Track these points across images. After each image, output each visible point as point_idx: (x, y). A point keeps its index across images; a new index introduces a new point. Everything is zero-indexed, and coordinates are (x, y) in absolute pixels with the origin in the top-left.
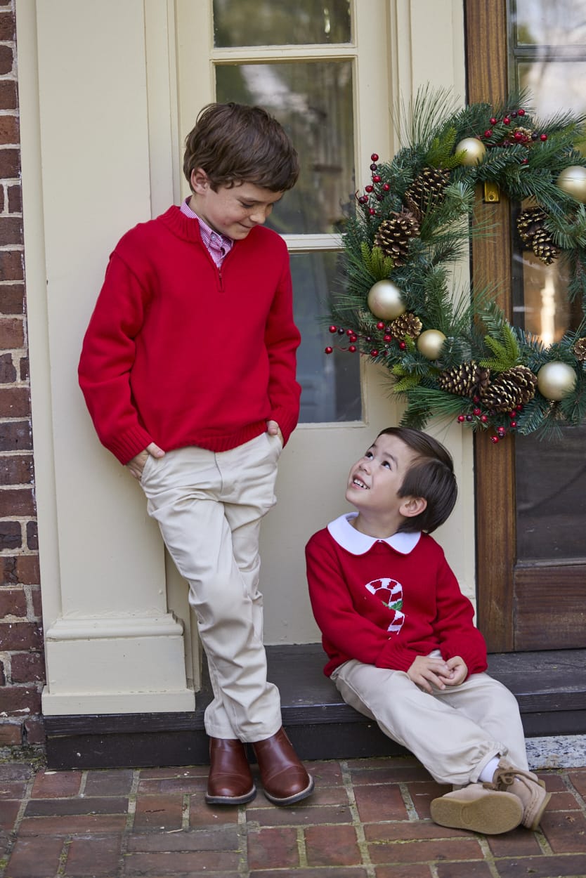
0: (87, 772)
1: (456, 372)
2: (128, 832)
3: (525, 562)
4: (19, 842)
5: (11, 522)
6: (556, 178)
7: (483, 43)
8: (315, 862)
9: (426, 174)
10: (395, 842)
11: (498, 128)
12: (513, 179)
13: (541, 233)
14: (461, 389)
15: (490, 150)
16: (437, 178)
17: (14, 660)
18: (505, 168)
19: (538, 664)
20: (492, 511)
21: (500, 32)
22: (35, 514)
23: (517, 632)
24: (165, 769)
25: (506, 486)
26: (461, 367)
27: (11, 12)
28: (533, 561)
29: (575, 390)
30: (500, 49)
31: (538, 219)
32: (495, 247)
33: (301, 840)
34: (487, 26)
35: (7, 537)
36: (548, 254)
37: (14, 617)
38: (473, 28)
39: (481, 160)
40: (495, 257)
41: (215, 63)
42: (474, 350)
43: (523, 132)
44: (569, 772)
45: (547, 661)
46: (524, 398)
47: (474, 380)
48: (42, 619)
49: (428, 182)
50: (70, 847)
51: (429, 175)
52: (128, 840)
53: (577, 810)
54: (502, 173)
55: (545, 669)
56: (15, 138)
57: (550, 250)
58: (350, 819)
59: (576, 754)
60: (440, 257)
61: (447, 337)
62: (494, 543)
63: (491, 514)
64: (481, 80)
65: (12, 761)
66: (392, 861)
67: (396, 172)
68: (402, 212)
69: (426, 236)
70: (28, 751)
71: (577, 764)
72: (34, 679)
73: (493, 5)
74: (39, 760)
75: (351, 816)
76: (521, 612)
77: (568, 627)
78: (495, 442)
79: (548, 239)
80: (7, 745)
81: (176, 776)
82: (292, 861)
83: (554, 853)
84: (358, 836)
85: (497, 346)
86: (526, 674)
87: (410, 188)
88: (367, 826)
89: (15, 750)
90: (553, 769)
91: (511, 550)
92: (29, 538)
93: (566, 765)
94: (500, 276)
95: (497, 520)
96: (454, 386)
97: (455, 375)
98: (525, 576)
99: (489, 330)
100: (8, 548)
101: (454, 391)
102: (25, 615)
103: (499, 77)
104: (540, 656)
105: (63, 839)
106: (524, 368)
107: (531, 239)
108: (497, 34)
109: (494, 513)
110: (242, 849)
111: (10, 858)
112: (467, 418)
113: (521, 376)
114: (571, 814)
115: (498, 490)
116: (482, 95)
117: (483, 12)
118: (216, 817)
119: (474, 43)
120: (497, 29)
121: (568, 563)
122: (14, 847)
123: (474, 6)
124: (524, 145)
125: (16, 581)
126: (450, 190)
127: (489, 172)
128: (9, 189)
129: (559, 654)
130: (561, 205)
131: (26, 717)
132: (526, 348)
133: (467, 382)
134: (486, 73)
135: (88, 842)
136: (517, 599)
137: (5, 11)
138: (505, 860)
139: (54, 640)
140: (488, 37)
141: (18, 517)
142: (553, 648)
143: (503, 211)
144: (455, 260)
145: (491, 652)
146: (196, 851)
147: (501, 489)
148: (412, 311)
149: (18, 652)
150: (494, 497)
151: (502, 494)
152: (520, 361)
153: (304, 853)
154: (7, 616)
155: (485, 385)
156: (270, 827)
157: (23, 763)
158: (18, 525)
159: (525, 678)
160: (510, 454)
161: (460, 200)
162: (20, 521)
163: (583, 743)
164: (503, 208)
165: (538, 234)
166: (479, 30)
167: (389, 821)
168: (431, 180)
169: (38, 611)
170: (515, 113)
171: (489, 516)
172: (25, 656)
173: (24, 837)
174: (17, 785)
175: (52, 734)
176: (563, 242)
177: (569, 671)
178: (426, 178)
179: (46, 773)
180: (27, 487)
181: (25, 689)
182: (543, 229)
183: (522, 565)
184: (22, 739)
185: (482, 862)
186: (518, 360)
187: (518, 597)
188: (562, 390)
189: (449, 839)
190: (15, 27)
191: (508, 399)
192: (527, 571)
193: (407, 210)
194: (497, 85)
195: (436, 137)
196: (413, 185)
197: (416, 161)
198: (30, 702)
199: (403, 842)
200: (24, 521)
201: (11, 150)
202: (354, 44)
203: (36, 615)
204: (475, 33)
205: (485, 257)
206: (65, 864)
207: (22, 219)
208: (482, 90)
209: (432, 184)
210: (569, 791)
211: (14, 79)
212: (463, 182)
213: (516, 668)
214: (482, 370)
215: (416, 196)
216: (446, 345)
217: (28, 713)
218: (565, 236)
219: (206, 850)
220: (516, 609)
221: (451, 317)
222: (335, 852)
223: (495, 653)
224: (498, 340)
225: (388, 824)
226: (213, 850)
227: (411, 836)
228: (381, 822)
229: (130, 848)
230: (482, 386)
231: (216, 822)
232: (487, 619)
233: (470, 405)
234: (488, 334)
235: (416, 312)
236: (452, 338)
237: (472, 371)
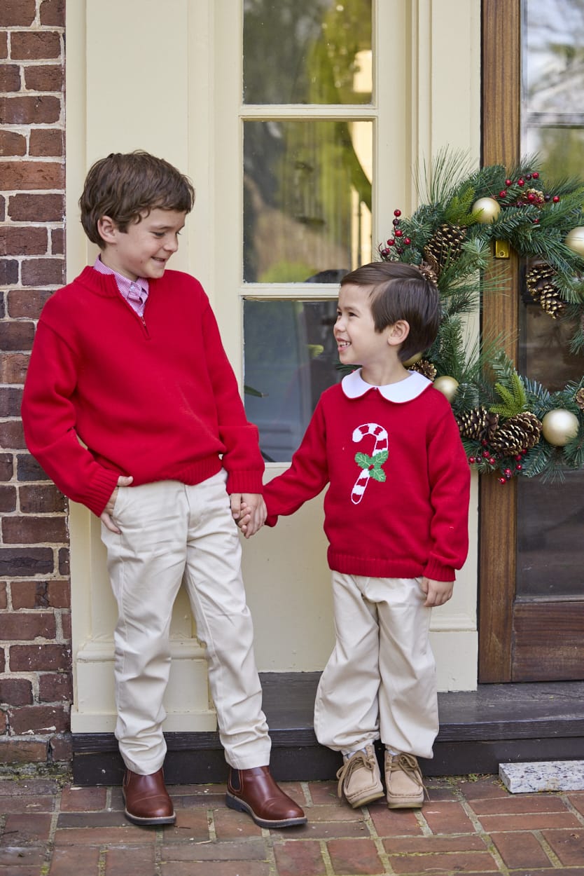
0: (111, 788)
1: (467, 416)
2: (160, 842)
3: (524, 597)
4: (57, 850)
5: (44, 548)
6: (564, 238)
7: (498, 110)
8: (341, 871)
9: (445, 230)
10: (413, 855)
11: (512, 190)
12: (525, 237)
13: (549, 289)
14: (471, 432)
15: (505, 210)
16: (455, 234)
17: (42, 680)
18: (518, 227)
19: (535, 694)
20: (494, 549)
21: (514, 99)
22: (68, 541)
23: (515, 664)
24: (186, 787)
25: (508, 525)
26: (472, 412)
27: (61, 65)
28: (531, 597)
29: (578, 436)
30: (514, 115)
31: (546, 275)
32: (504, 301)
33: (324, 852)
34: (503, 93)
35: (39, 562)
36: (555, 308)
37: (44, 639)
38: (488, 95)
39: (496, 218)
40: (504, 310)
41: (243, 119)
42: (483, 396)
43: (536, 193)
44: (568, 795)
45: (543, 691)
46: (530, 442)
47: (484, 424)
48: (71, 641)
49: (447, 237)
50: (106, 856)
51: (448, 231)
52: (161, 850)
53: (580, 828)
54: (515, 232)
55: (542, 699)
56: (60, 184)
57: (557, 305)
58: (367, 833)
59: (575, 778)
60: (456, 309)
61: (459, 383)
62: (495, 579)
63: (494, 552)
64: (495, 144)
65: (38, 777)
66: (412, 871)
67: (417, 228)
68: (422, 265)
69: (443, 288)
70: (52, 768)
71: (575, 787)
72: (62, 699)
73: (509, 74)
74: (63, 777)
75: (368, 831)
76: (519, 645)
77: (563, 660)
78: (503, 483)
79: (556, 294)
80: (33, 762)
81: (197, 793)
82: (319, 870)
83: (564, 866)
84: (378, 849)
85: (506, 393)
86: (525, 703)
87: (429, 243)
88: (386, 840)
89: (40, 767)
90: (553, 791)
91: (511, 585)
92: (60, 564)
93: (565, 788)
94: (508, 327)
95: (499, 557)
96: (465, 430)
97: (467, 419)
98: (524, 610)
99: (498, 378)
100: (40, 572)
101: (464, 434)
102: (55, 638)
103: (512, 141)
104: (536, 687)
105: (99, 848)
106: (530, 414)
107: (540, 293)
108: (512, 101)
109: (496, 550)
110: (271, 858)
111: (51, 865)
112: (477, 460)
113: (527, 421)
114: (574, 831)
115: (500, 529)
116: (496, 157)
117: (499, 80)
118: (241, 830)
119: (490, 109)
120: (512, 97)
121: (564, 599)
122: (53, 855)
123: (491, 74)
124: (536, 206)
125: (47, 604)
126: (467, 246)
127: (504, 230)
128: (53, 231)
129: (554, 685)
130: (569, 263)
131: (52, 735)
132: (532, 396)
133: (478, 426)
134: (500, 137)
135: (123, 852)
136: (516, 633)
137: (55, 63)
138: (519, 871)
139: (85, 661)
140: (502, 103)
141: (51, 544)
142: (548, 680)
143: (512, 267)
144: (469, 312)
145: (491, 682)
146: (226, 860)
147: (504, 528)
148: (428, 359)
149: (46, 673)
150: (497, 536)
151: (504, 532)
152: (525, 408)
153: (330, 863)
154: (37, 638)
155: (495, 429)
156: (294, 840)
157: (48, 779)
158: (50, 551)
159: (525, 706)
160: (512, 495)
161: (477, 255)
162: (53, 548)
163: (580, 768)
164: (512, 264)
165: (546, 289)
166: (495, 97)
167: (405, 836)
168: (450, 236)
169: (68, 634)
170: (529, 176)
171: (492, 553)
172: (53, 676)
173: (62, 846)
174: (45, 799)
175: (79, 751)
176: (570, 298)
177: (565, 700)
178: (445, 234)
179: (72, 789)
180: (60, 515)
181: (52, 708)
182: (551, 285)
183: (521, 601)
184: (47, 756)
185: (497, 873)
186: (524, 407)
187: (517, 631)
188: (567, 436)
189: (463, 853)
190: (64, 79)
191: (516, 443)
192: (525, 606)
193: (426, 263)
194: (510, 149)
195: (455, 195)
196: (433, 240)
197: (436, 217)
198: (56, 721)
199: (421, 855)
200: (56, 547)
201: (55, 195)
202: (374, 106)
203: (65, 637)
204: (491, 100)
205: (495, 310)
206: (105, 870)
207: (65, 261)
208: (496, 153)
209: (450, 240)
210: (570, 811)
211: (62, 128)
212: (479, 238)
213: (515, 697)
214: (492, 415)
215: (436, 250)
216: (460, 390)
217: (54, 732)
218: (572, 292)
219: (237, 860)
220: (514, 642)
221: (463, 365)
222: (359, 863)
223: (493, 683)
224: (507, 387)
225: (404, 839)
226: (242, 860)
227: (428, 849)
228: (398, 837)
229: (163, 857)
230: (492, 430)
231: (241, 835)
232: (487, 651)
233: (479, 449)
234: (498, 381)
235: (432, 359)
236: (466, 384)
237: (483, 416)
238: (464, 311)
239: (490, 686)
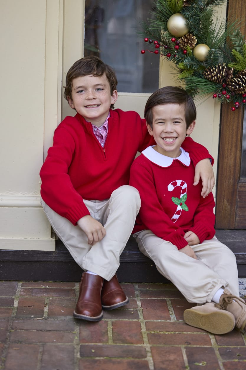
1: (214, 69)
2: (13, 317)
8: (117, 341)
10: (162, 333)
14: (216, 79)
20: (228, 149)
23: (237, 218)
24: (36, 283)
25: (237, 136)
26: (217, 66)
33: (110, 328)
40: (242, 4)
42: (225, 57)
47: (224, 74)
52: (13, 322)
58: (138, 318)
60: (211, 2)
61: (211, 49)
62: (228, 167)
63: (228, 151)
66: (160, 343)
75: (139, 316)
76: (240, 207)
78: (233, 111)
81: (42, 287)
82: (104, 340)
84: (142, 328)
85: (238, 56)
86: (241, 242)
88: (147, 322)
91: (237, 171)
94: (244, 15)
95: (231, 155)
96: (212, 77)
97: (214, 71)
98: (244, 187)
99: (234, 46)
101: (212, 80)
110: (77, 331)
112: (218, 96)
115: (232, 138)
118: (63, 311)
133: (220, 75)
136: (239, 200)
138: (224, 347)
144: (219, 4)
145: (222, 228)
146: (50, 331)
147: (234, 137)
148: (192, 33)
150: (230, 142)
151: (234, 140)
153: (111, 335)
155: (230, 77)
159: (240, 244)
160: (240, 118)
167: (159, 320)
171: (227, 152)
183: (243, 181)
185: (211, 348)
187: (240, 199)
189: (193, 333)
191: (243, 86)
199: (167, 333)
205: (236, 4)
213: (236, 238)
214: (229, 69)
216: (210, 53)
219: (56, 331)
220: (238, 206)
221: (214, 37)
222: (129, 336)
223: (224, 229)
224: (240, 52)
225: (159, 322)
226: (60, 331)
227: (172, 330)
228: (155, 320)
229: (14, 327)
230: (228, 78)
231: (63, 314)
232: (221, 210)
233: (221, 89)
234: (234, 48)
235: (194, 33)
236: (214, 49)
237: (223, 69)
238: (216, 4)
239: (221, 231)
